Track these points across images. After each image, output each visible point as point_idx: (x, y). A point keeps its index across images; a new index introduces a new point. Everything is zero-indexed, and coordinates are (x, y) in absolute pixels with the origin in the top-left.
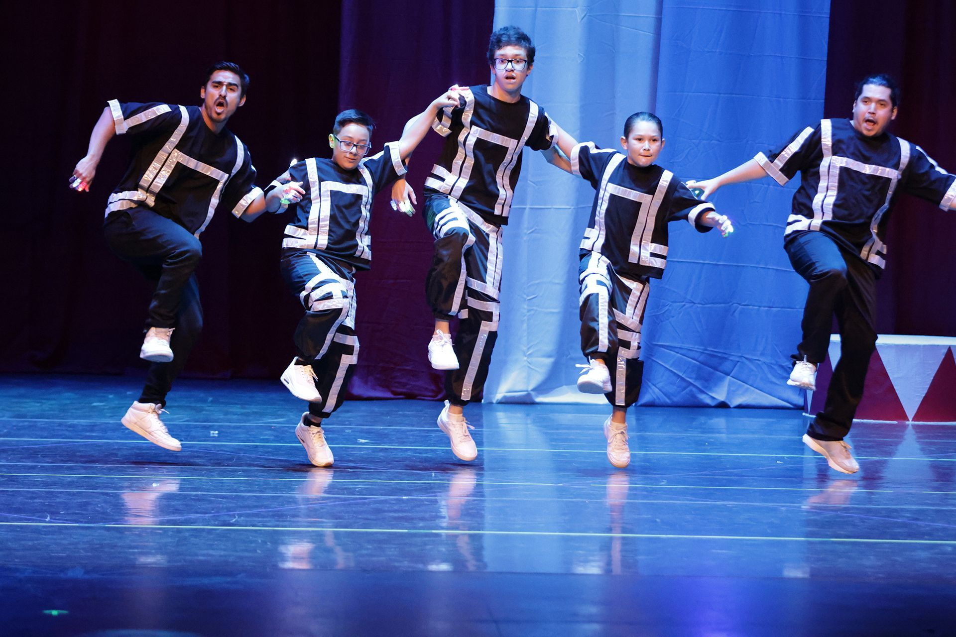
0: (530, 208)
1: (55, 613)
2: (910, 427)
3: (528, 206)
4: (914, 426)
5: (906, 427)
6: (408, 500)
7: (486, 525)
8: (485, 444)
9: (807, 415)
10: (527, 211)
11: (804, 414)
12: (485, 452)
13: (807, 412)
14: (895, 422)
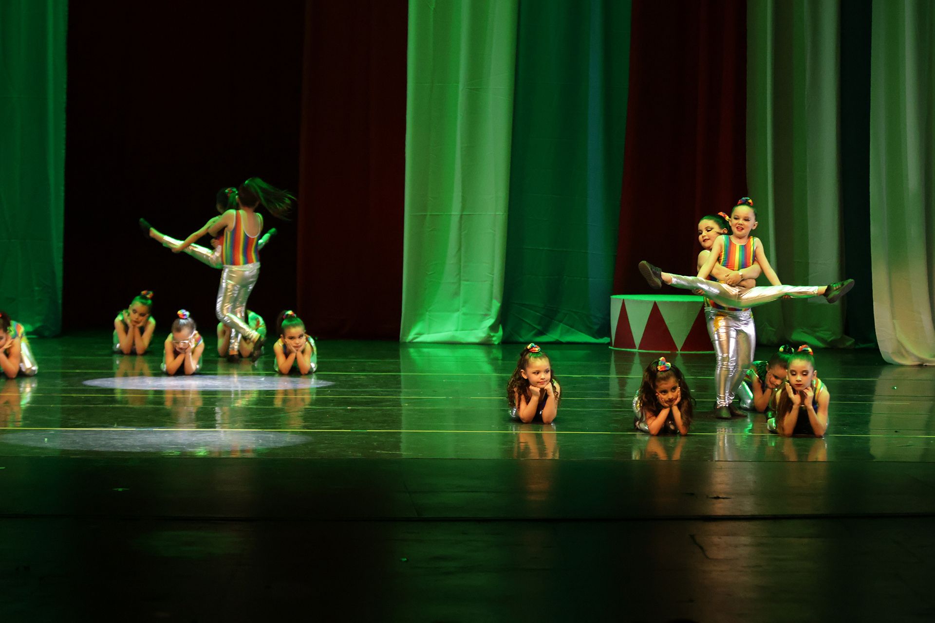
0: (430, 215)
1: (120, 490)
2: (679, 355)
3: (429, 213)
4: (681, 354)
5: (676, 355)
6: (351, 409)
7: (403, 426)
8: (402, 371)
9: (612, 348)
10: (428, 217)
11: (610, 347)
12: (402, 378)
13: (611, 346)
14: (669, 352)
